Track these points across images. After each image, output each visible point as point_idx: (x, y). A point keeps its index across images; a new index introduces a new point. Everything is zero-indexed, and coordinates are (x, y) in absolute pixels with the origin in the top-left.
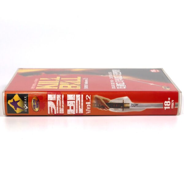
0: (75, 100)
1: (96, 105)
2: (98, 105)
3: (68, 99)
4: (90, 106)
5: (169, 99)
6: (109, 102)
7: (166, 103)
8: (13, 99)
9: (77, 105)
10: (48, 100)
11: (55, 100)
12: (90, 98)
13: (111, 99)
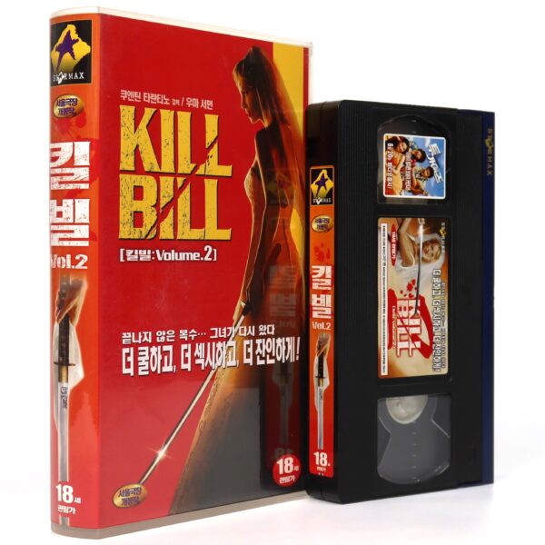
0: (74, 224)
1: (65, 283)
2: (64, 291)
3: (77, 201)
4: (64, 266)
5: (78, 501)
6: (71, 325)
7: (67, 490)
8: (77, 40)
9: (65, 228)
10: (76, 143)
11: (76, 164)
12: (80, 266)
13: (78, 329)
